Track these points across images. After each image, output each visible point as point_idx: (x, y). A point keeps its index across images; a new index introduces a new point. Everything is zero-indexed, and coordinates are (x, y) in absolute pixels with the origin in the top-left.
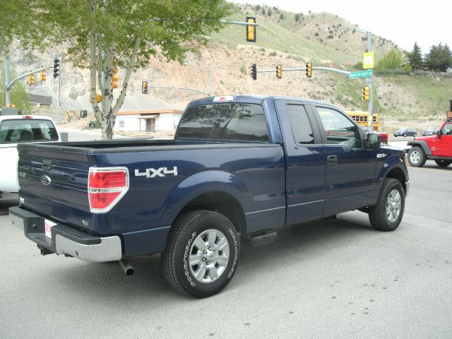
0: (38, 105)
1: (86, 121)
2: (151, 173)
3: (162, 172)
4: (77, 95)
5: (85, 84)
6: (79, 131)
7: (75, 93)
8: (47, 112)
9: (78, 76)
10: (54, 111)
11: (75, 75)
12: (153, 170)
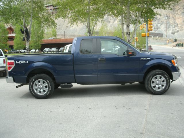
0: (158, 37)
1: (175, 43)
2: (20, 62)
3: (24, 62)
4: (175, 32)
5: (179, 28)
6: (171, 48)
7: (174, 32)
8: (161, 40)
9: (175, 24)
10: (164, 39)
11: (174, 24)
12: (21, 61)
